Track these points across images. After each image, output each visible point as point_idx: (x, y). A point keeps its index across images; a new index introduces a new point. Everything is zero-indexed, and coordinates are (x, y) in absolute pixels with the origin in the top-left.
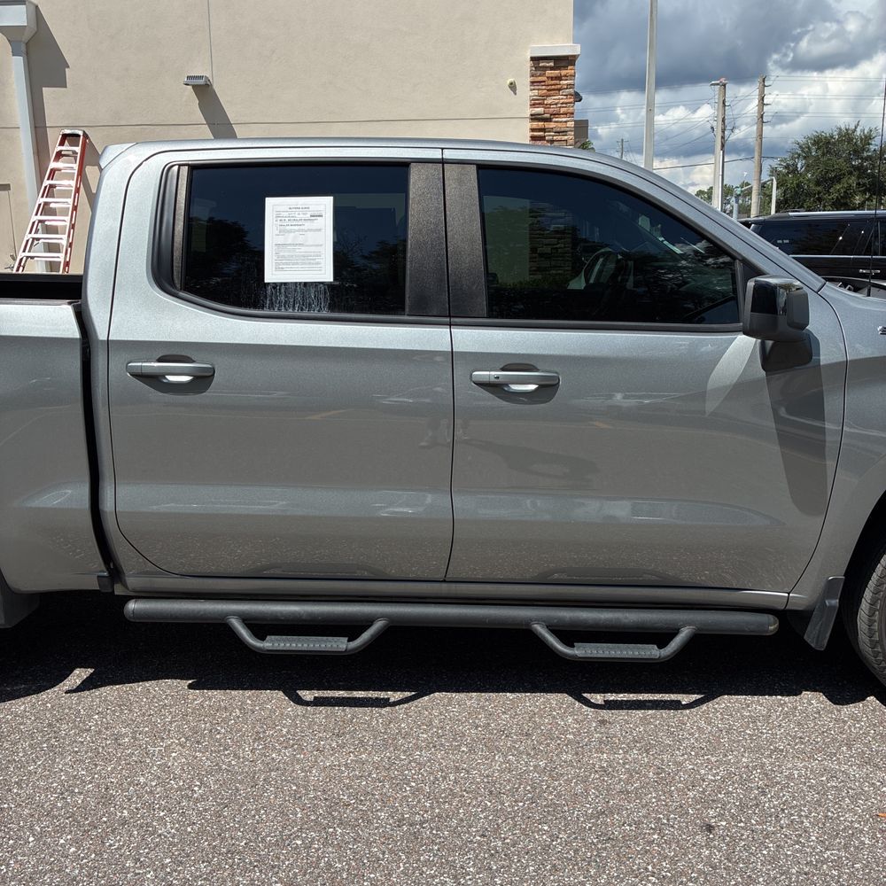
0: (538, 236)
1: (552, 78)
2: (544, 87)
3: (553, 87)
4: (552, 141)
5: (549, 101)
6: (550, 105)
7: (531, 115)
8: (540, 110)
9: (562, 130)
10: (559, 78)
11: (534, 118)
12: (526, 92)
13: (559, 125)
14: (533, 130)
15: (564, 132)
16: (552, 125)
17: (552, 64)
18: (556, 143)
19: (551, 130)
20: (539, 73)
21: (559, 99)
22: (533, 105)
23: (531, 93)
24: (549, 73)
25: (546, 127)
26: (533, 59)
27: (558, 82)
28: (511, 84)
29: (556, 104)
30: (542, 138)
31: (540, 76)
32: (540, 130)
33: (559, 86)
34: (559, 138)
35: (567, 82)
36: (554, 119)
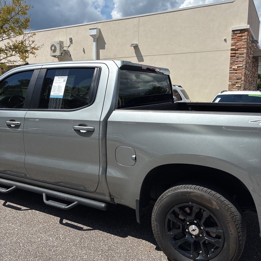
0: (231, 88)
1: (239, 37)
2: (236, 40)
3: (239, 39)
4: (238, 57)
5: (238, 44)
6: (238, 45)
7: (231, 49)
8: (234, 47)
9: (242, 53)
10: (242, 36)
11: (232, 50)
12: (230, 42)
13: (241, 52)
14: (231, 54)
15: (243, 54)
16: (238, 52)
17: (239, 32)
18: (239, 58)
19: (238, 53)
20: (234, 35)
21: (241, 43)
22: (232, 46)
23: (231, 42)
24: (238, 35)
25: (236, 52)
26: (233, 31)
28: (225, 39)
29: (240, 45)
30: (234, 56)
31: (235, 36)
32: (234, 54)
33: (241, 39)
34: (240, 56)
35: (244, 37)
36: (239, 50)
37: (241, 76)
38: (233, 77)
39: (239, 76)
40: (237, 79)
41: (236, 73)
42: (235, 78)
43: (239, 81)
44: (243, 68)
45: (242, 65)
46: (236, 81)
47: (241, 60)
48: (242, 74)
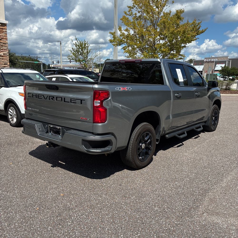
3: (1, 31)
4: (2, 46)
9: (5, 43)
17: (1, 25)
19: (1, 43)
21: (3, 35)
27: (2, 30)
33: (3, 31)
34: (4, 45)
35: (5, 30)
36: (2, 40)
37: (7, 62)
38: (1, 62)
39: (5, 62)
40: (5, 64)
41: (3, 59)
42: (2, 63)
43: (7, 66)
44: (7, 55)
45: (6, 53)
46: (4, 66)
47: (5, 49)
48: (7, 60)
